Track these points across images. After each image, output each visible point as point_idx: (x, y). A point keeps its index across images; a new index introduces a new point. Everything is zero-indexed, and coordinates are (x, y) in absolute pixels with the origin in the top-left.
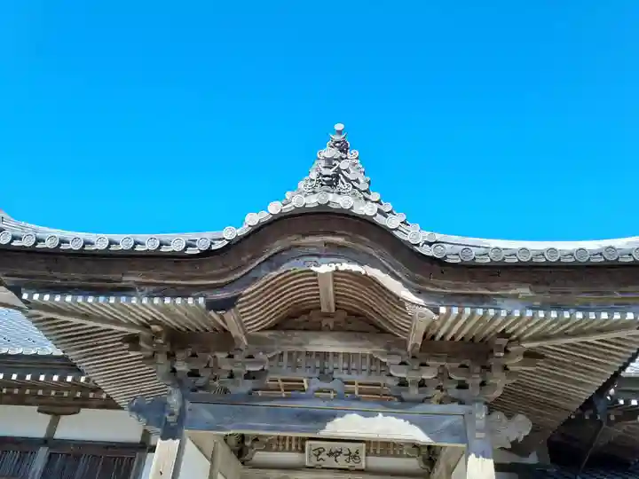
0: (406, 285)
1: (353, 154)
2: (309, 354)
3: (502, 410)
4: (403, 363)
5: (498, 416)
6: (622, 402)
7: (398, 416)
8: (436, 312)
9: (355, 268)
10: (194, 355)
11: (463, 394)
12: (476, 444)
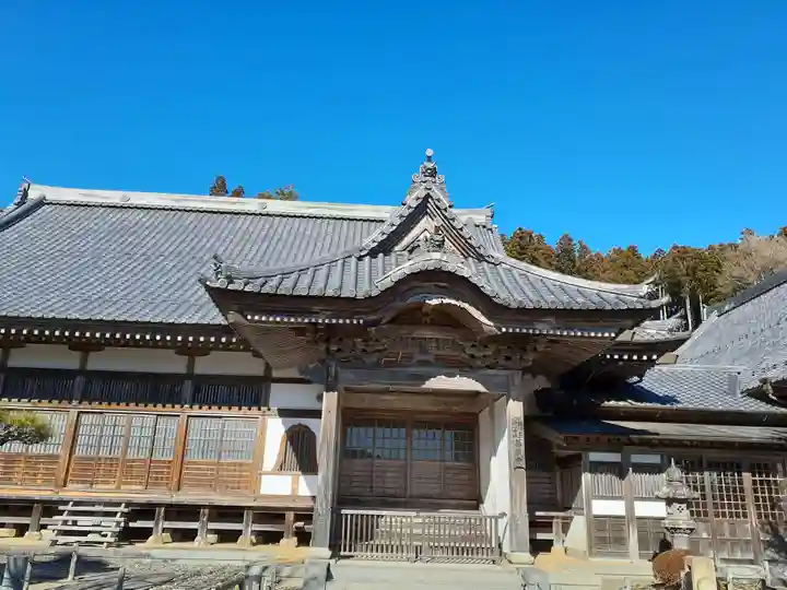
0: (483, 314)
1: (441, 178)
2: (413, 339)
3: (530, 372)
4: (473, 346)
5: (528, 376)
6: (608, 356)
7: (469, 377)
8: (500, 330)
9: (453, 302)
10: (341, 339)
11: (509, 363)
12: (513, 393)
